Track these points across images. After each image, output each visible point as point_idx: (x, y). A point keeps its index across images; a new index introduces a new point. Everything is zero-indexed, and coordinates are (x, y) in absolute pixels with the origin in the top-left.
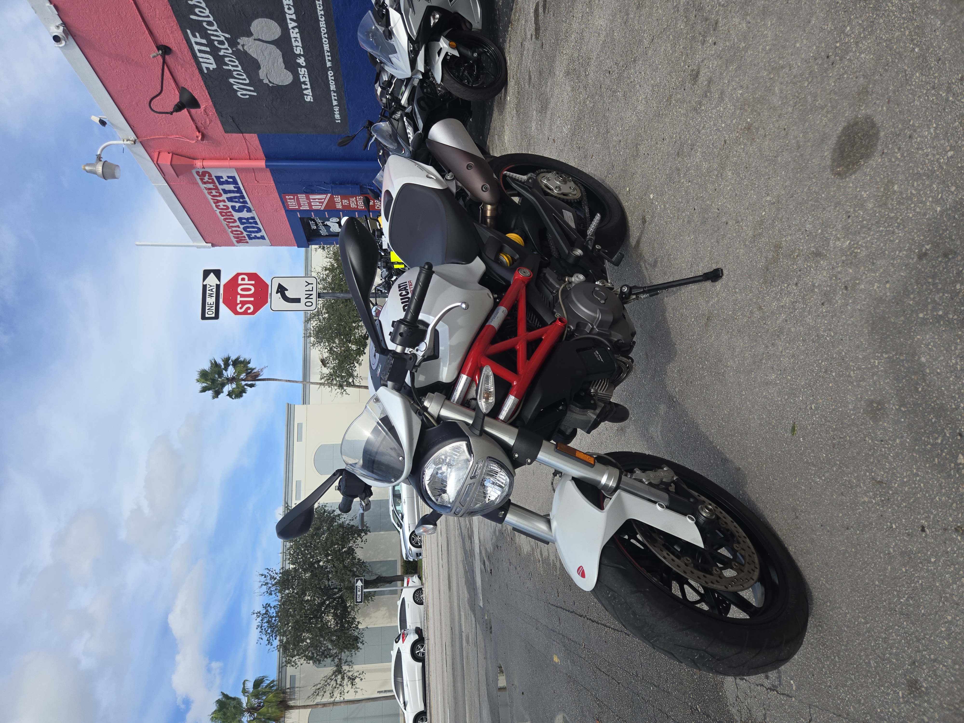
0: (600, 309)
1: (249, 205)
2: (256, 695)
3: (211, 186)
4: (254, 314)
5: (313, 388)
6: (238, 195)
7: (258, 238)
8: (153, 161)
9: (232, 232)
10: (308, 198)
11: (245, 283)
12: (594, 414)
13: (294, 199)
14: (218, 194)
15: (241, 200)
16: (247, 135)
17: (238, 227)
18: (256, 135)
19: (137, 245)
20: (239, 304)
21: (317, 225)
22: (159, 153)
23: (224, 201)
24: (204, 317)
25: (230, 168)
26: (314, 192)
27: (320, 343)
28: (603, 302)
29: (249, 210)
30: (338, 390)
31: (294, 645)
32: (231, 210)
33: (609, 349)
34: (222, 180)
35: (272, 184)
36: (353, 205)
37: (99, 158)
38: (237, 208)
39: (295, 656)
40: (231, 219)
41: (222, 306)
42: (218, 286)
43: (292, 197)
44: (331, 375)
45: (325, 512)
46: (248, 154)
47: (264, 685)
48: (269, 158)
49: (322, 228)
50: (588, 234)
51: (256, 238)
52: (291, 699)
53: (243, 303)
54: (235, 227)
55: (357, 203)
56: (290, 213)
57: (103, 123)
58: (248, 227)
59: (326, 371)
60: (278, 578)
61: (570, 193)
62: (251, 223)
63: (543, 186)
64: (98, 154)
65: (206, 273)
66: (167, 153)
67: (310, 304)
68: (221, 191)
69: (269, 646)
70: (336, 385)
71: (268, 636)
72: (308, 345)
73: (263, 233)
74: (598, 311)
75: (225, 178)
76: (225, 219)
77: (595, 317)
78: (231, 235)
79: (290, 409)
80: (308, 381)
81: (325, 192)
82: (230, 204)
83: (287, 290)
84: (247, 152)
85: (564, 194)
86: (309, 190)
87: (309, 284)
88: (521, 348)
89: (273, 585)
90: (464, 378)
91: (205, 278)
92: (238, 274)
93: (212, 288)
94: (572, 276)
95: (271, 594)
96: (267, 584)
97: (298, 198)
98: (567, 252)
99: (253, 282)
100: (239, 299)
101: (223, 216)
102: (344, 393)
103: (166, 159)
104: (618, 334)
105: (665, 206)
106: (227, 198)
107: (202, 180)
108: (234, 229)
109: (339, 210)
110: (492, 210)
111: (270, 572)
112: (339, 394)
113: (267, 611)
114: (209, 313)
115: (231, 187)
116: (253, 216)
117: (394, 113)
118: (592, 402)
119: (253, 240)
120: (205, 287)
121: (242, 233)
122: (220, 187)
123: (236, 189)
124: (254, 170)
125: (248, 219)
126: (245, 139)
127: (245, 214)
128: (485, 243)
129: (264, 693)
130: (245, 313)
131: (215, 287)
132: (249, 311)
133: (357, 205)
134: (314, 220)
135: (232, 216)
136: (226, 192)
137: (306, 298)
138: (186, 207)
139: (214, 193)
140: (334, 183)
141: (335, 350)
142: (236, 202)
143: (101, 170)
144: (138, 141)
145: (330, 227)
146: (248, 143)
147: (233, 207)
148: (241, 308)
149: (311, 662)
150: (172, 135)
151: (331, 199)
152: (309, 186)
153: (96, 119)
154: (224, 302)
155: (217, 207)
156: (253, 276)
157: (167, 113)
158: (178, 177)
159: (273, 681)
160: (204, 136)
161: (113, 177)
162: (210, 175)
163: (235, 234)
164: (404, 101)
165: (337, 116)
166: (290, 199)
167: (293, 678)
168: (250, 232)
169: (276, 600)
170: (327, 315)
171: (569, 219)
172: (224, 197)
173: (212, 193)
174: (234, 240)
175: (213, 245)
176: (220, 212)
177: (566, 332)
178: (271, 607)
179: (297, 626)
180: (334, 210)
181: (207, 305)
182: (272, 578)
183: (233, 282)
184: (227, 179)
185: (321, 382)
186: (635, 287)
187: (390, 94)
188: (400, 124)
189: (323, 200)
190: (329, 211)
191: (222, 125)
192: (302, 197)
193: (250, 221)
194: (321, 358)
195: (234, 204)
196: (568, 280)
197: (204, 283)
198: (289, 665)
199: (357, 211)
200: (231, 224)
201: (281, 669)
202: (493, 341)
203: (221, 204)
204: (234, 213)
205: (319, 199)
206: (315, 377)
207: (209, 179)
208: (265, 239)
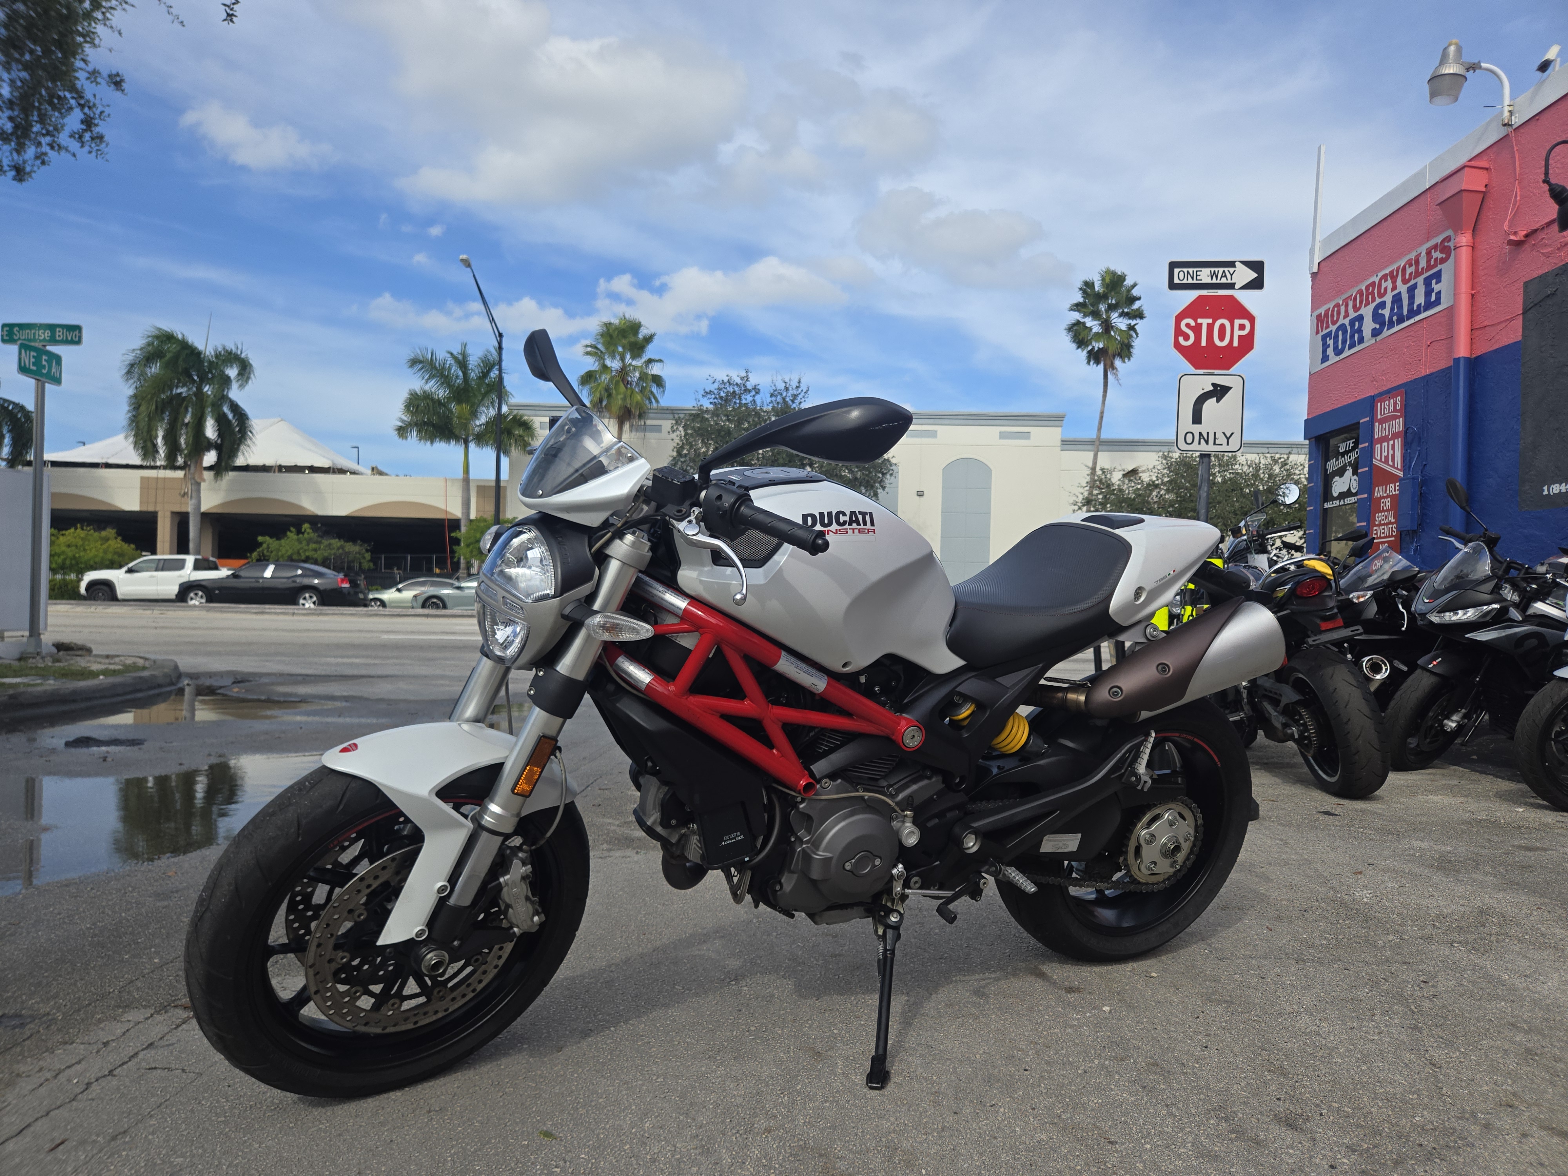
0: (831, 858)
1: (1386, 333)
2: (643, 377)
3: (1423, 263)
4: (1175, 346)
5: (1087, 457)
6: (1405, 312)
7: (1324, 351)
8: (1470, 160)
9: (1338, 306)
10: (1395, 436)
11: (1236, 332)
12: (654, 822)
13: (1395, 410)
14: (1407, 277)
15: (1395, 318)
16: (1519, 322)
17: (1347, 315)
18: (1520, 338)
19: (1319, 148)
20: (1196, 321)
21: (1347, 452)
22: (1487, 169)
23: (1394, 288)
24: (1173, 265)
25: (1455, 295)
26: (1406, 445)
27: (1169, 468)
28: (848, 866)
29: (1375, 333)
30: (1081, 497)
31: (699, 429)
32: (1378, 300)
33: (747, 859)
34: (1434, 281)
35: (1424, 372)
36: (1379, 517)
37: (1473, 67)
38: (1380, 311)
39: (685, 430)
40: (1361, 302)
41: (1193, 295)
42: (1231, 286)
43: (1398, 407)
44: (1109, 486)
45: (883, 474)
46: (1482, 325)
47: (654, 389)
48: (1475, 365)
49: (1341, 462)
50: (1008, 868)
51: (1325, 346)
52: (631, 426)
53: (1197, 329)
54: (1346, 311)
55: (1384, 524)
56: (1370, 404)
57: (1544, 66)
58: (1345, 332)
59: (1116, 478)
60: (794, 405)
61: (1142, 861)
62: (1352, 336)
63: (1157, 811)
64: (1483, 65)
65: (1257, 266)
66: (1486, 182)
67: (1189, 440)
68: (1412, 282)
69: (702, 392)
70: (1091, 493)
71: (716, 392)
72: (1165, 449)
73: (1333, 359)
74: (829, 855)
75: (1436, 287)
76: (1360, 292)
77: (818, 849)
78: (1331, 305)
79: (1056, 419)
80: (1101, 448)
81: (1406, 466)
82: (1388, 298)
83: (1218, 401)
84: (1486, 323)
85: (1138, 849)
86: (1410, 439)
87: (1228, 439)
88: (746, 707)
89: (784, 399)
90: (681, 604)
91: (1248, 264)
92: (1252, 319)
93: (1229, 276)
94: (914, 823)
95: (772, 395)
96: (787, 389)
97: (1395, 418)
98: (975, 825)
99: (1236, 344)
100: (1205, 322)
101: (1367, 288)
102: (1076, 508)
103: (1476, 181)
104: (792, 885)
105: (1072, 1027)
106: (1400, 293)
107: (1435, 247)
108: (1343, 309)
109: (1371, 492)
110: (1077, 702)
111: (803, 394)
112: (1075, 498)
113: (749, 391)
114: (1182, 273)
115: (1420, 299)
116: (1365, 339)
117: (1515, 587)
118: (674, 822)
119: (1321, 343)
120: (1232, 264)
121: (1334, 323)
122: (1420, 280)
123: (1415, 308)
124: (1450, 338)
125: (1360, 331)
126: (1512, 319)
127: (1369, 325)
128: (998, 680)
129: (643, 390)
130: (1178, 332)
131: (1229, 281)
132: (1181, 339)
133: (1380, 525)
134: (1355, 447)
135: (1367, 304)
136: (1411, 290)
137: (1201, 434)
138: (1385, 224)
139: (1410, 270)
140: (1424, 483)
141: (1154, 493)
142: (1392, 309)
143: (1447, 72)
144: (1510, 129)
145: (1341, 476)
146: (1504, 325)
147: (1382, 305)
148: (1188, 325)
149: (675, 454)
150: (1521, 189)
151: (1392, 478)
152: (1420, 438)
153: (1552, 53)
154: (1200, 296)
155: (1384, 277)
156: (1247, 343)
157: (1546, 173)
158: (1439, 204)
159: (657, 401)
160: (1518, 244)
161: (1433, 94)
162: (1443, 261)
163: (1333, 311)
164: (1541, 607)
165: (1556, 489)
166: (1395, 404)
167: (658, 429)
168: (1336, 336)
169: (763, 402)
170: (1220, 480)
171: (1061, 844)
172: (1402, 288)
173: (1411, 265)
174: (1322, 310)
175: (1314, 275)
176: (1374, 282)
177: (793, 793)
178: (754, 396)
179: (723, 433)
180: (1371, 483)
181: (1195, 270)
182: (795, 397)
183: (1237, 311)
184: (1436, 291)
185: (1098, 468)
186: (898, 937)
187: (1554, 581)
188: (1487, 597)
189: (1391, 463)
190: (1371, 475)
191: (1540, 277)
192: (1398, 425)
193: (1356, 335)
194: (1140, 470)
195: (1388, 305)
196: (906, 816)
197: (1237, 264)
198: (674, 422)
199: (1368, 524)
200: (1351, 304)
201: (671, 412)
202: (748, 659)
203: (1389, 284)
204: (1372, 306)
205: (1393, 456)
206: (1105, 460)
207: (1436, 259)
208: (1322, 363)
